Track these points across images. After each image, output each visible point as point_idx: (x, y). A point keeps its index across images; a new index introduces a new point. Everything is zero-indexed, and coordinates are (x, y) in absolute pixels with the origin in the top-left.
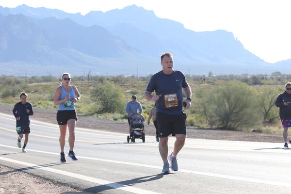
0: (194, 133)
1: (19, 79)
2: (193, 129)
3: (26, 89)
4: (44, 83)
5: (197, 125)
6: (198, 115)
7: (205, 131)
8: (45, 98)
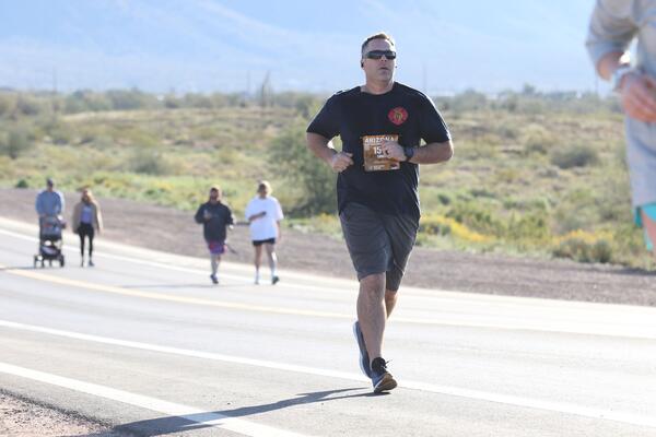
0: (608, 286)
1: (32, 99)
2: (607, 272)
3: (55, 132)
4: (114, 115)
5: (623, 259)
6: (624, 226)
7: (647, 279)
8: (116, 161)
